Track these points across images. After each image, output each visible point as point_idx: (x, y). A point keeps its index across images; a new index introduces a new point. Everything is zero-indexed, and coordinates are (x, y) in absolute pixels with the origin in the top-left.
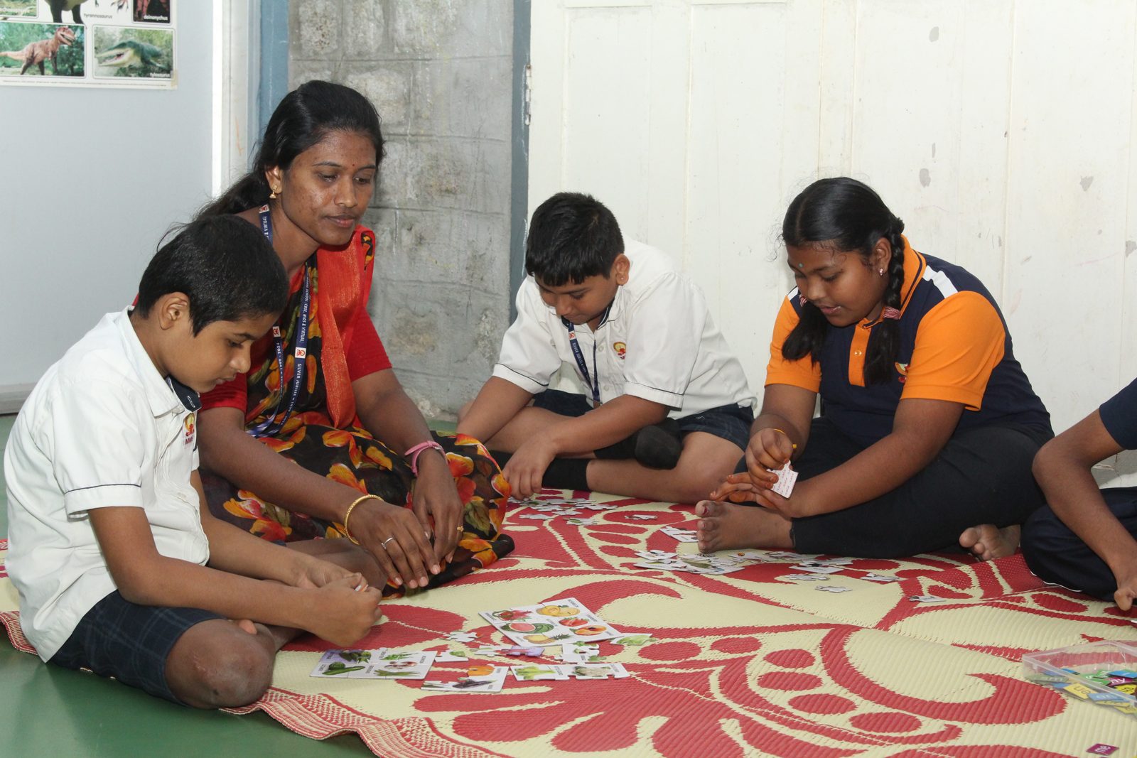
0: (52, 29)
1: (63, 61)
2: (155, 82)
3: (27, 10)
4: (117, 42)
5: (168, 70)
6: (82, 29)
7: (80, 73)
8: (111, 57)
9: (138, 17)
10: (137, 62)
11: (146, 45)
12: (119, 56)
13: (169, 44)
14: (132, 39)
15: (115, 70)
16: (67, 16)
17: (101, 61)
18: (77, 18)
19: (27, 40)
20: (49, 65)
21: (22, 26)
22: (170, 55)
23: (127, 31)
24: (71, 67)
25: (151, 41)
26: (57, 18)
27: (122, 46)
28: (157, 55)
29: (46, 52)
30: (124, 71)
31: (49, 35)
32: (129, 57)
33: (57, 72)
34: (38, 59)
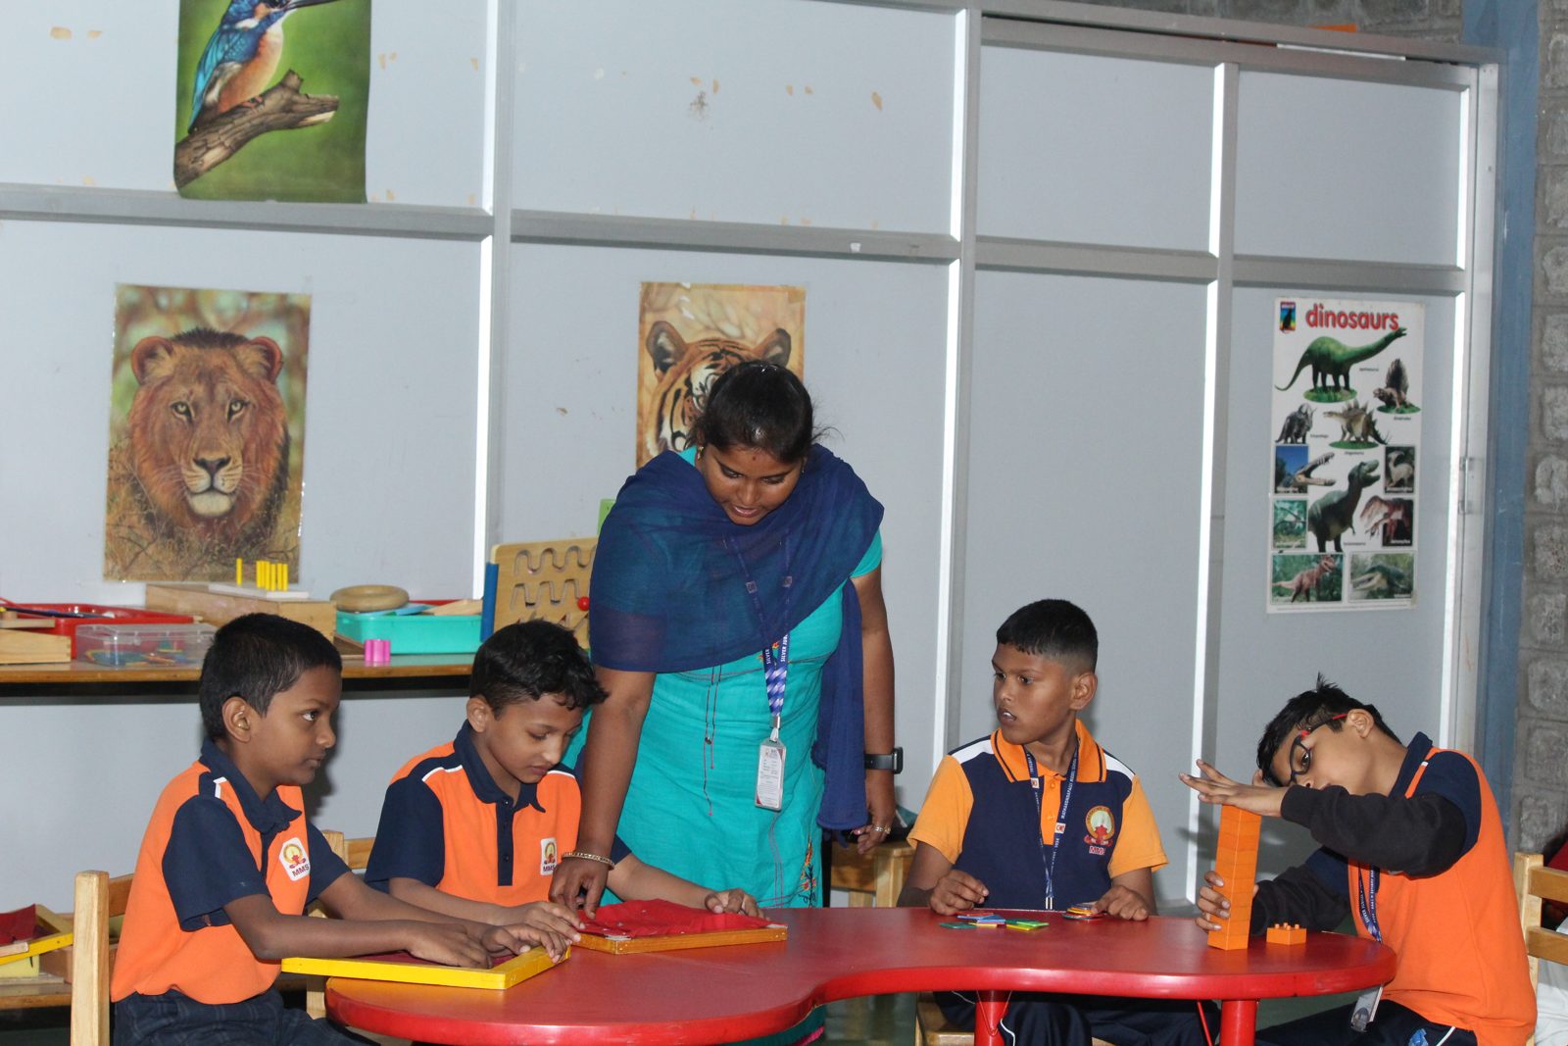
0: (1317, 559)
1: (1325, 589)
2: (1398, 603)
3: (1298, 543)
4: (1369, 567)
5: (1408, 591)
6: (1342, 557)
7: (1338, 598)
8: (1363, 582)
9: (1386, 542)
10: (1384, 585)
11: (1392, 568)
12: (1370, 580)
13: (1411, 565)
14: (1380, 562)
15: (1365, 593)
16: (1330, 546)
17: (1355, 585)
18: (1338, 548)
19: (1297, 571)
20: (1313, 592)
21: (1294, 557)
22: (1411, 576)
23: (1377, 556)
24: (1331, 593)
25: (1396, 564)
26: (1322, 548)
27: (1373, 570)
28: (1400, 577)
29: (1312, 580)
30: (1373, 594)
31: (1315, 565)
32: (1377, 580)
33: (1320, 599)
34: (1305, 587)
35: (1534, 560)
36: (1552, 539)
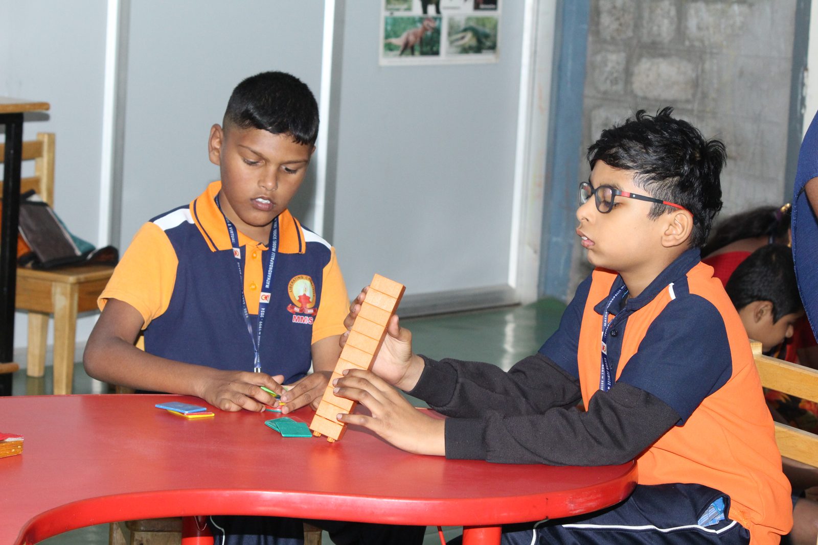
0: (421, 20)
1: (427, 44)
2: (485, 58)
3: (405, 6)
4: (463, 26)
5: (493, 47)
6: (440, 19)
7: (437, 53)
8: (457, 40)
9: (477, 7)
10: (474, 42)
11: (480, 28)
12: (463, 38)
13: (495, 28)
14: (472, 24)
15: (459, 49)
16: (431, 9)
17: (452, 43)
18: (438, 11)
19: (404, 29)
20: (417, 48)
21: (402, 19)
22: (495, 36)
23: (469, 19)
24: (432, 49)
25: (484, 25)
26: (425, 11)
27: (465, 30)
28: (487, 36)
29: (416, 37)
30: (465, 50)
31: (419, 26)
32: (469, 39)
33: (423, 53)
34: (411, 43)
35: (597, 24)
36: (614, 7)
